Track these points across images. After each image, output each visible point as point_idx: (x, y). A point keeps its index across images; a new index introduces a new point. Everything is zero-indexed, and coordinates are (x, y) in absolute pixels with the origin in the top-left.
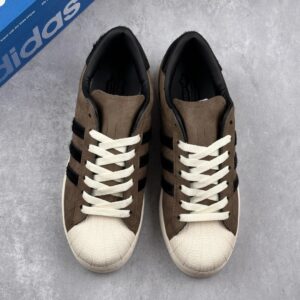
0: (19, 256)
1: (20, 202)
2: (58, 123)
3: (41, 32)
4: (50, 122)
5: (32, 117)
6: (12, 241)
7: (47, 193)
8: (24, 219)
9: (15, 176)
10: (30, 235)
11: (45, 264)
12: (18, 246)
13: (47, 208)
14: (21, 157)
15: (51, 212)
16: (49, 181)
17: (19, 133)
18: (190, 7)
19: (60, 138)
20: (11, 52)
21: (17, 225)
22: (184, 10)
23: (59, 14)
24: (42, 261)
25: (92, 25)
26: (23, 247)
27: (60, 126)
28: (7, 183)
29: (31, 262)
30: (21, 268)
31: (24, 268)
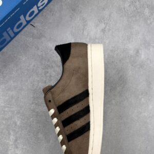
0: (11, 143)
1: (18, 113)
2: (48, 72)
3: (25, 17)
4: (43, 71)
5: (34, 66)
6: (9, 134)
7: (34, 111)
8: (18, 123)
9: (18, 97)
10: (20, 132)
11: (24, 151)
12: (12, 137)
13: (31, 119)
14: (24, 88)
15: (33, 122)
16: (36, 104)
17: (26, 74)
18: (138, 18)
19: (47, 81)
20: (8, 30)
21: (14, 125)
22: (134, 19)
23: (35, 7)
24: (23, 149)
25: (78, 19)
26: (14, 139)
27: (48, 75)
28: (14, 100)
29: (17, 148)
30: (11, 150)
31: (13, 150)
